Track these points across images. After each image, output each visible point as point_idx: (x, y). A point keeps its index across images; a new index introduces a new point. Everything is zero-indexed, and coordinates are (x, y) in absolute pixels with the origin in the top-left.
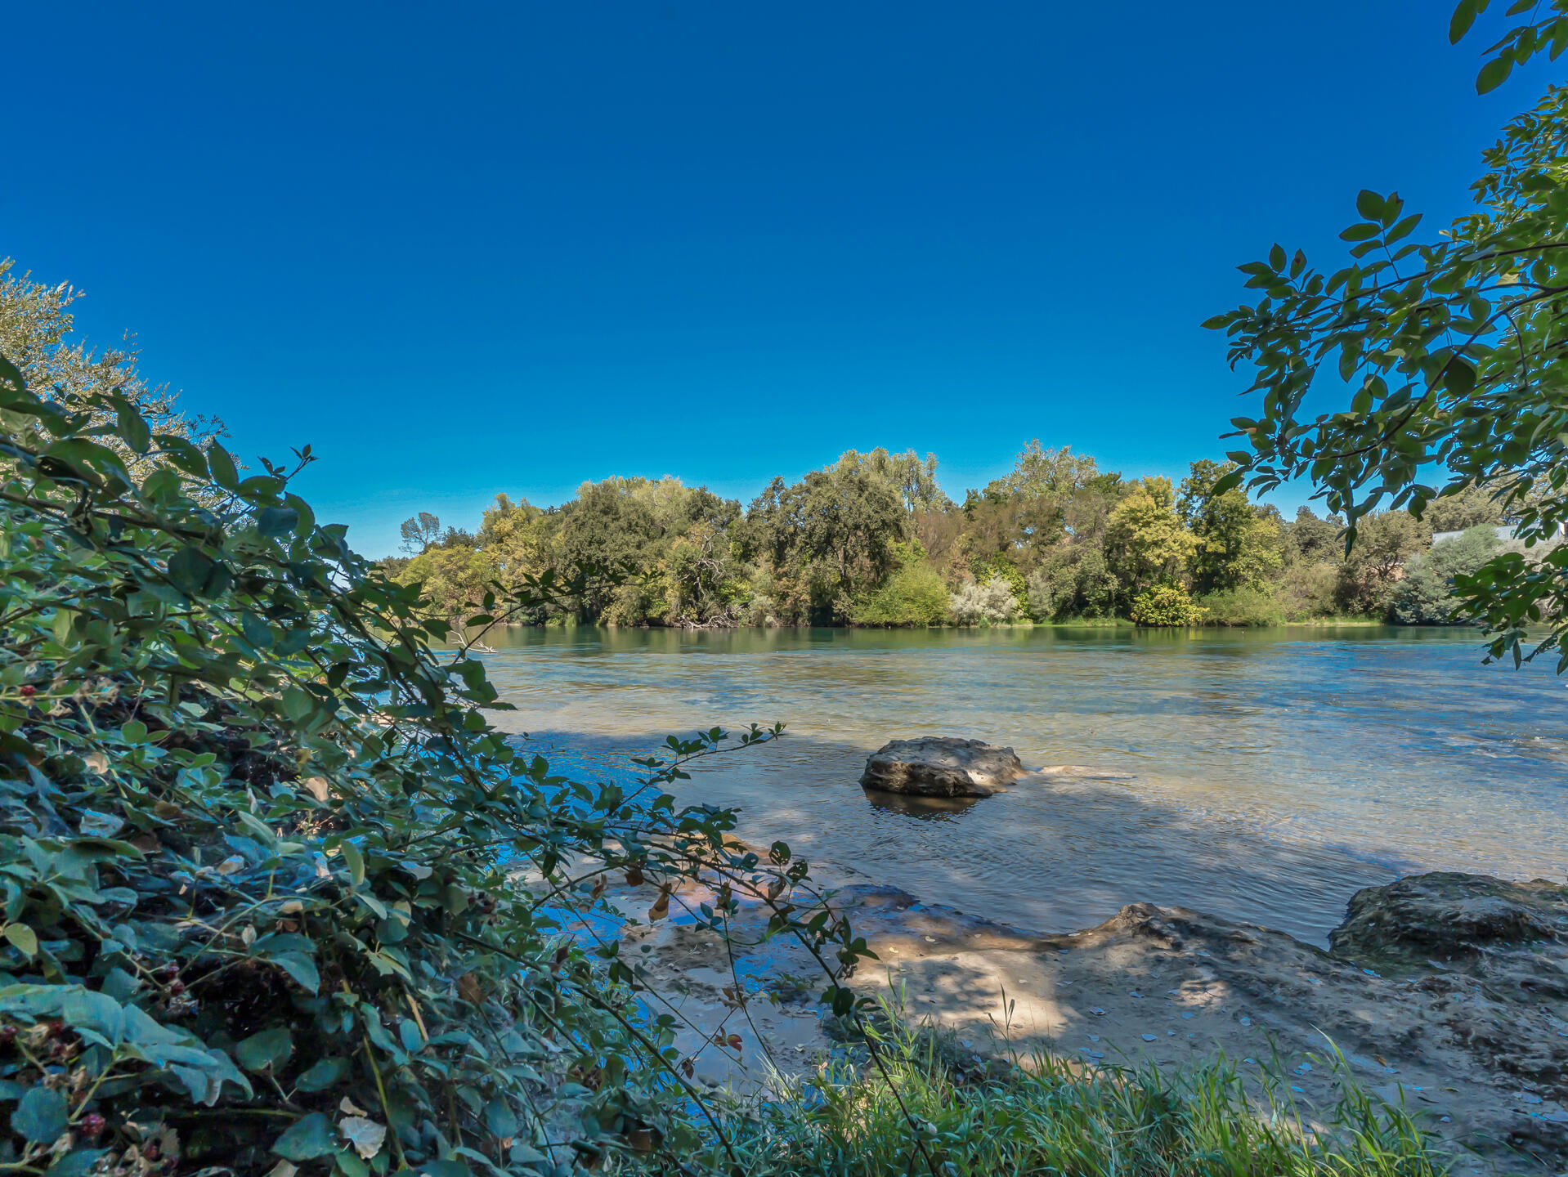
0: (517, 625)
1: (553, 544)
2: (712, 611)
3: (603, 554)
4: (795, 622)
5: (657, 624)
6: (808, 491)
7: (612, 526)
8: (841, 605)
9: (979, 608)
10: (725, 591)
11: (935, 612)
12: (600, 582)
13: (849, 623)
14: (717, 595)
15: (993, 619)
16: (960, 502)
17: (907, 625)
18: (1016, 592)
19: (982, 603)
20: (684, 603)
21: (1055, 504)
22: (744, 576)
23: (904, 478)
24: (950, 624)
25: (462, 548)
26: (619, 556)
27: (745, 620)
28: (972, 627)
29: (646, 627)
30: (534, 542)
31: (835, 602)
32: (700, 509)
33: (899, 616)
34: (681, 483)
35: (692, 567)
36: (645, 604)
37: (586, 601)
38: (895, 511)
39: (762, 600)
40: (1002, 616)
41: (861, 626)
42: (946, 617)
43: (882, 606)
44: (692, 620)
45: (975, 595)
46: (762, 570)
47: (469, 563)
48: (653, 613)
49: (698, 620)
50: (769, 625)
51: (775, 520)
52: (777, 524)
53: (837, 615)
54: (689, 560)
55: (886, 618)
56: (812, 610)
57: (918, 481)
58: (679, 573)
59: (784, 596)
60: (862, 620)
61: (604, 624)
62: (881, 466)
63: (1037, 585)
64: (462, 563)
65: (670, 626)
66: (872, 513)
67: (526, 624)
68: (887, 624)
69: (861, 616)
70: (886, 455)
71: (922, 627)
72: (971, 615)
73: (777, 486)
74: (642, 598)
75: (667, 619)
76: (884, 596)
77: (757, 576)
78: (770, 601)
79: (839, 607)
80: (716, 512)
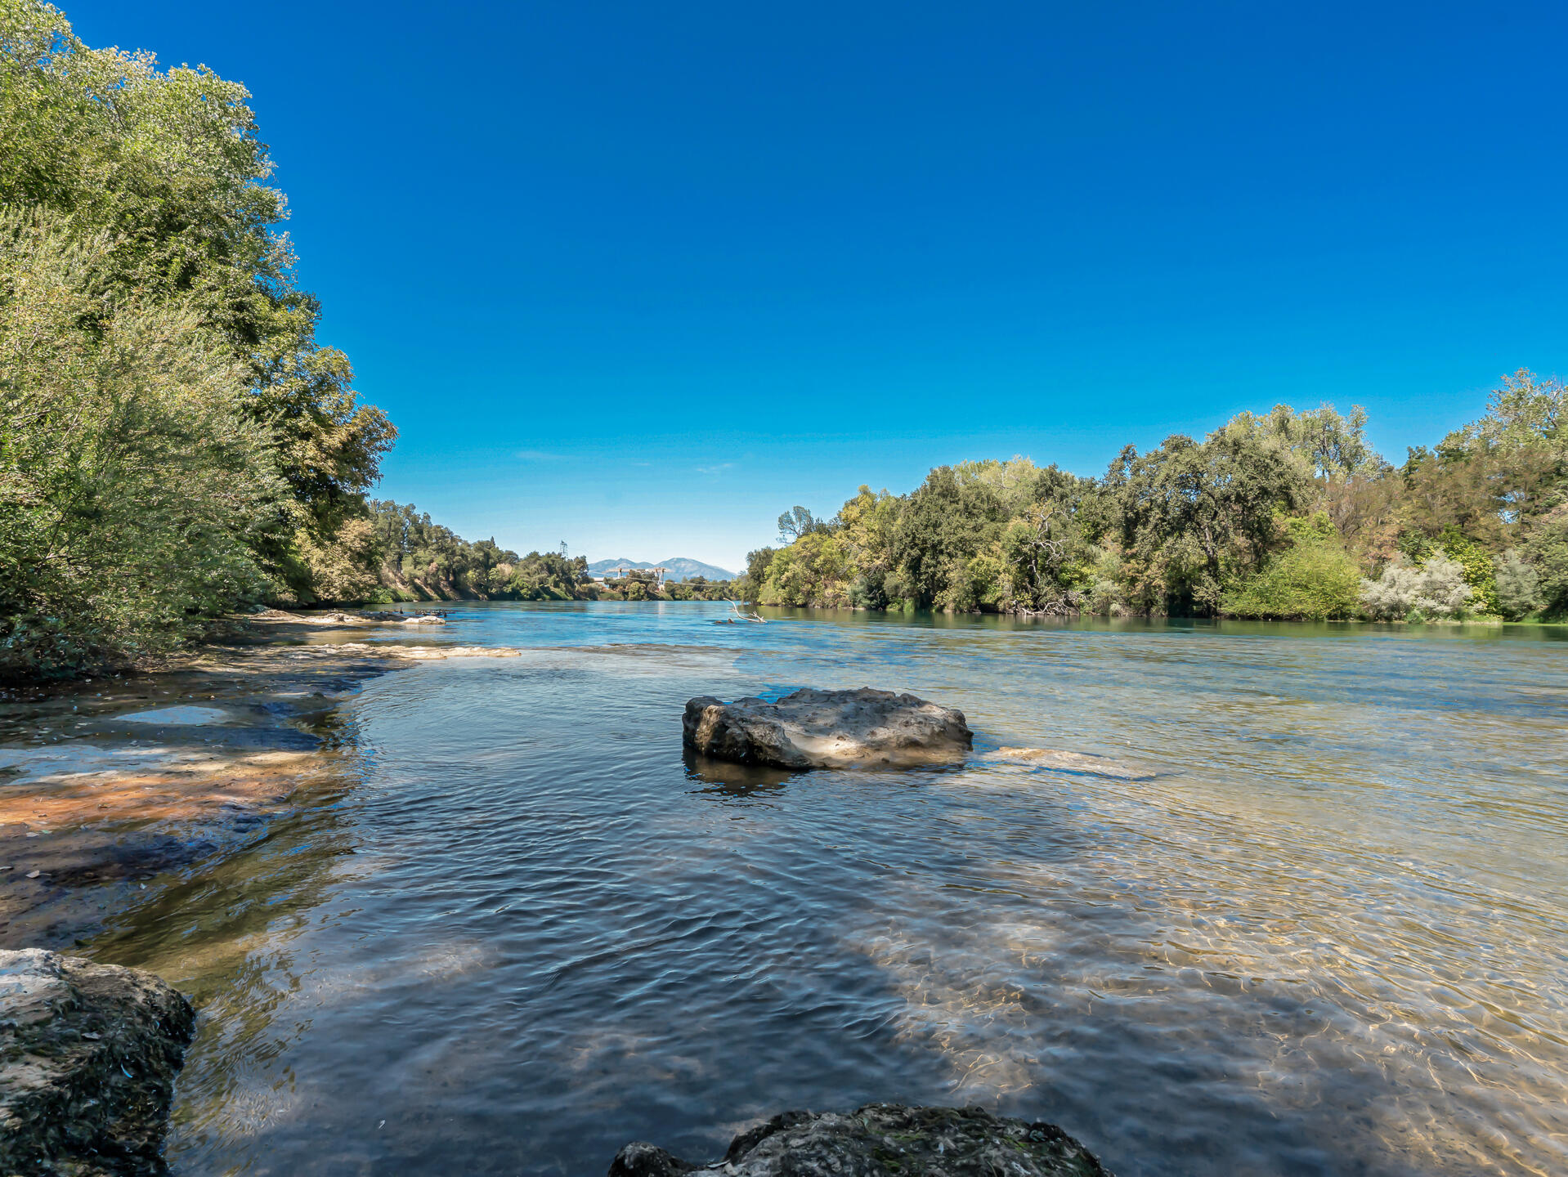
0: (861, 609)
1: (894, 529)
2: (1048, 597)
3: (938, 538)
4: (1148, 611)
5: (991, 610)
6: (1165, 458)
7: (949, 509)
8: (1204, 592)
9: (1407, 598)
10: (1066, 576)
11: (1338, 602)
12: (935, 566)
13: (1217, 614)
14: (1056, 578)
15: (1432, 613)
16: (1399, 464)
17: (1296, 618)
18: (1473, 580)
19: (1412, 592)
20: (1018, 588)
21: (1553, 456)
22: (1088, 559)
23: (1317, 441)
24: (1362, 617)
25: (817, 537)
26: (954, 539)
27: (1087, 608)
28: (1396, 622)
29: (979, 613)
30: (876, 528)
31: (1196, 588)
32: (1050, 487)
33: (1283, 606)
34: (1031, 463)
35: (1025, 549)
36: (979, 589)
37: (922, 586)
38: (1280, 475)
39: (1106, 586)
40: (1447, 609)
41: (1232, 617)
42: (1354, 610)
43: (1260, 594)
44: (1026, 607)
45: (1403, 581)
46: (1109, 553)
47: (822, 550)
48: (988, 599)
49: (1034, 607)
50: (1116, 614)
51: (1124, 495)
52: (1125, 498)
53: (1198, 603)
54: (1023, 542)
55: (1264, 609)
56: (1171, 598)
57: (1336, 443)
58: (1011, 555)
59: (1133, 581)
60: (1231, 610)
61: (941, 610)
62: (1283, 426)
63: (1511, 569)
64: (815, 550)
65: (1003, 613)
66: (1246, 480)
67: (869, 608)
68: (1267, 617)
69: (1231, 605)
70: (1290, 413)
71: (1317, 620)
72: (1395, 607)
73: (1128, 456)
74: (974, 582)
75: (1001, 605)
76: (1264, 581)
77: (1103, 558)
78: (1117, 587)
79: (1201, 593)
80: (1067, 491)
